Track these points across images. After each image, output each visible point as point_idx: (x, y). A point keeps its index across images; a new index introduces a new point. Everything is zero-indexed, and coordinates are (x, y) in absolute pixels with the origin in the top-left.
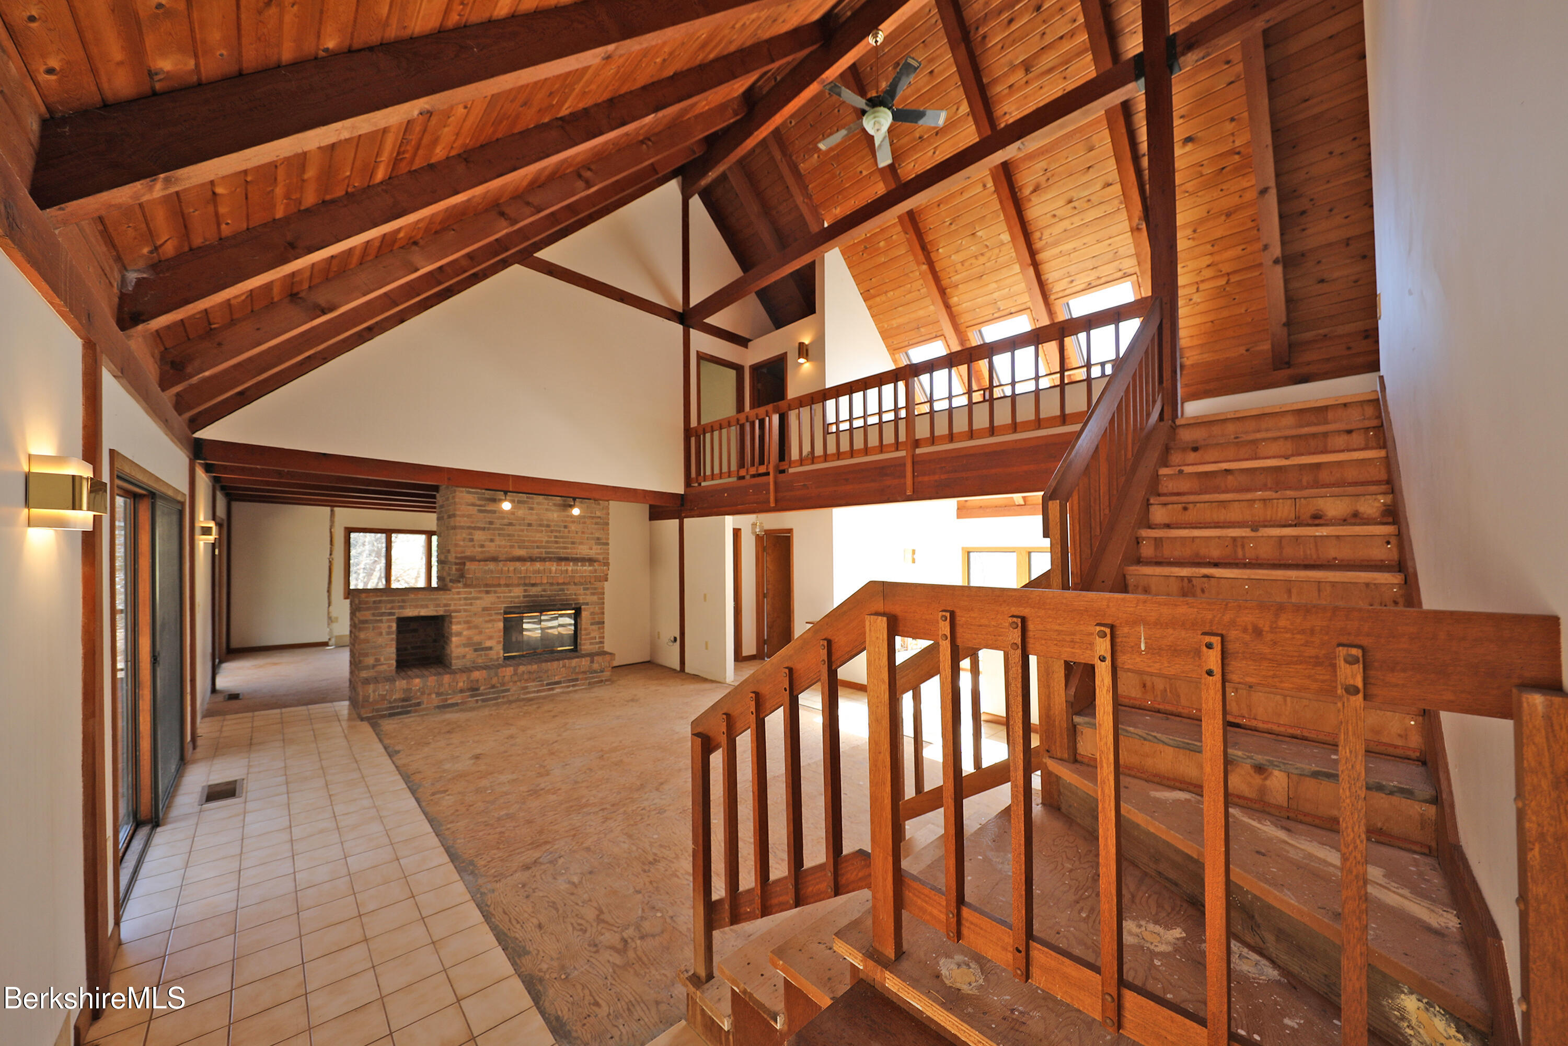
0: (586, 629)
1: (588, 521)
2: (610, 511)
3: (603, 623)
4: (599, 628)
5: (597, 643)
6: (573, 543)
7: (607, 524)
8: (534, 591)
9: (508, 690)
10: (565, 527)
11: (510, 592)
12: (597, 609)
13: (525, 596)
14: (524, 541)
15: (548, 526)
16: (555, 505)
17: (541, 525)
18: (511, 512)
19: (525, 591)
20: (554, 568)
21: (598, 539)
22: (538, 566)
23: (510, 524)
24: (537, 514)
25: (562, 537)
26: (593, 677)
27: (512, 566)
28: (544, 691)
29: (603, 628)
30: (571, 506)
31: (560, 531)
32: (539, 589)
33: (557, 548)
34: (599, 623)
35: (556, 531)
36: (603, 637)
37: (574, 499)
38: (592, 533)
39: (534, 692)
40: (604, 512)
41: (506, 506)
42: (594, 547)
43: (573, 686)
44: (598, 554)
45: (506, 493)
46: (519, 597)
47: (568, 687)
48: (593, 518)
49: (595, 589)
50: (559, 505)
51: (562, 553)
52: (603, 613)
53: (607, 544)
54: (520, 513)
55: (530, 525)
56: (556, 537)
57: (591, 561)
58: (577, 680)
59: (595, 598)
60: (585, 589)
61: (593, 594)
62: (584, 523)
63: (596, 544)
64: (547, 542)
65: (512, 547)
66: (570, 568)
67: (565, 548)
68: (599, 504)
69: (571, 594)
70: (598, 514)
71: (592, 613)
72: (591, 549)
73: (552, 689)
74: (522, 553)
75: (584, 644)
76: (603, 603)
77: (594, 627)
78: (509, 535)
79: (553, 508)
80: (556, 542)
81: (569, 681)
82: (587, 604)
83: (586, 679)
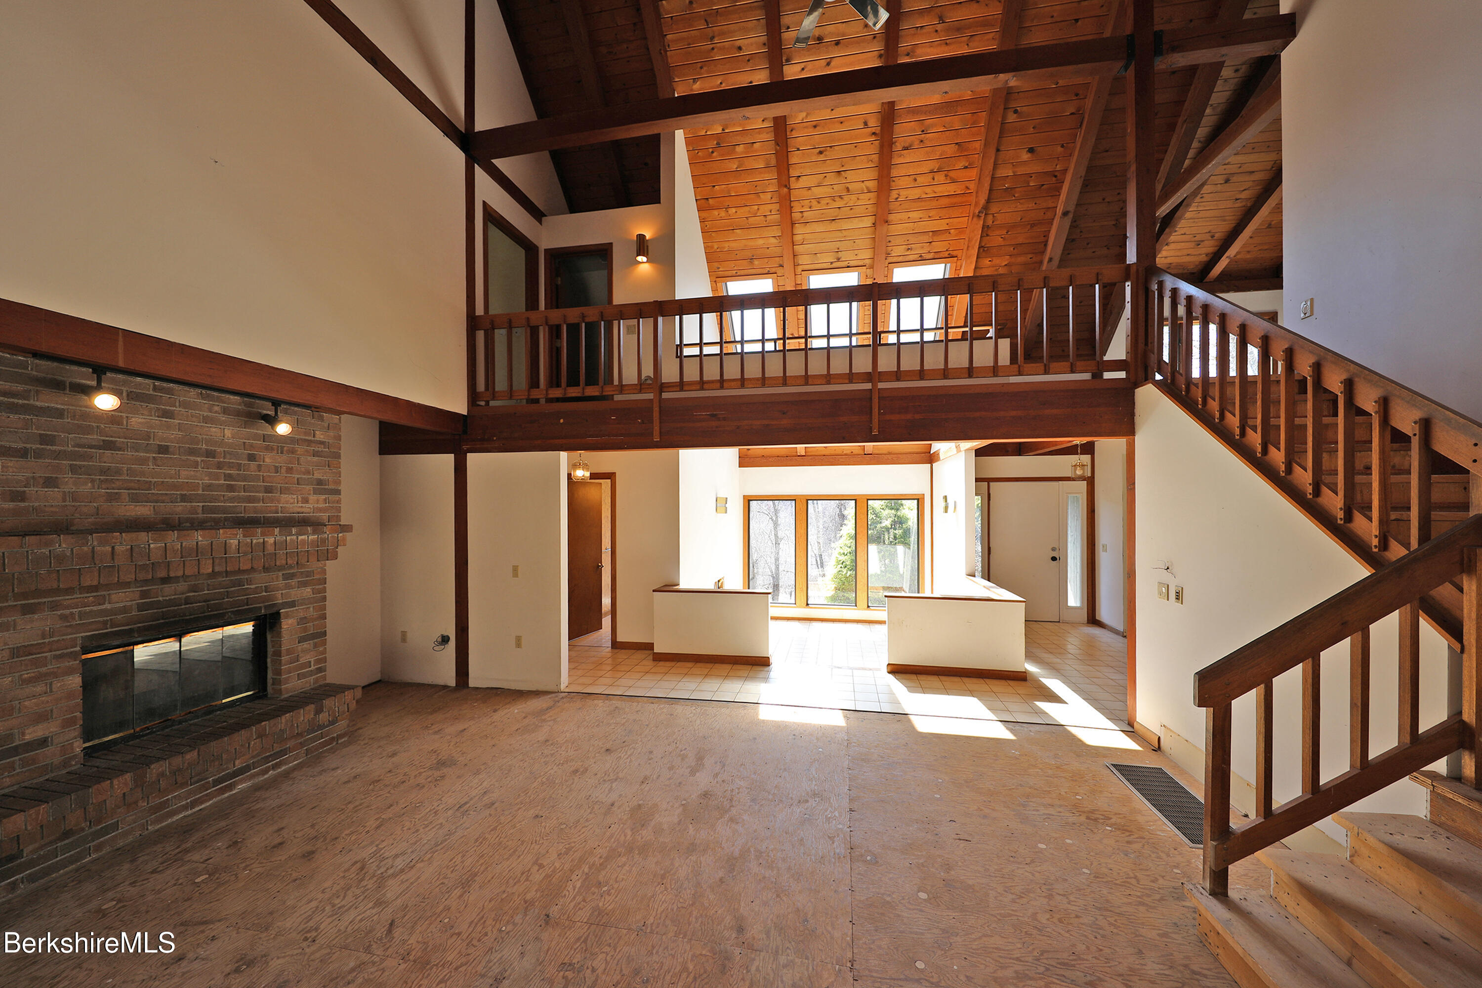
0: (289, 652)
1: (300, 449)
2: (343, 434)
3: (324, 634)
4: (315, 646)
5: (311, 673)
6: (268, 490)
7: (337, 456)
8: (168, 592)
9: (115, 826)
10: (252, 458)
11: (101, 601)
12: (312, 612)
13: (141, 607)
14: (149, 485)
15: (210, 454)
16: (225, 411)
17: (192, 452)
18: (112, 417)
19: (144, 594)
20: (234, 542)
21: (320, 482)
22: (199, 537)
23: (109, 446)
24: (180, 427)
25: (245, 478)
26: (314, 739)
27: (123, 542)
28: (209, 797)
29: (324, 643)
30: (272, 421)
31: (239, 467)
32: (182, 586)
33: (232, 500)
34: (313, 636)
35: (230, 466)
36: (324, 660)
37: (276, 403)
38: (308, 472)
39: (185, 808)
40: (331, 433)
41: (106, 402)
42: (313, 498)
43: (274, 767)
44: (320, 510)
45: (100, 370)
46: (125, 610)
47: (266, 771)
48: (309, 442)
49: (308, 574)
50: (238, 413)
51: (249, 509)
52: (324, 617)
53: (338, 492)
54: (137, 421)
55: (163, 450)
56: (228, 477)
57: (303, 522)
58: (283, 752)
59: (307, 592)
60: (286, 577)
61: (304, 584)
62: (293, 451)
63: (316, 492)
64: (208, 487)
65: (112, 498)
66: (271, 540)
67: (250, 500)
68: (321, 419)
69: (257, 590)
70: (320, 436)
71: (303, 621)
72: (306, 501)
73: (230, 787)
74: (143, 510)
75: (287, 680)
76: (324, 599)
77: (306, 645)
78: (104, 471)
79: (223, 418)
80: (231, 488)
81: (267, 759)
82: (292, 604)
83: (302, 745)
